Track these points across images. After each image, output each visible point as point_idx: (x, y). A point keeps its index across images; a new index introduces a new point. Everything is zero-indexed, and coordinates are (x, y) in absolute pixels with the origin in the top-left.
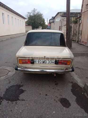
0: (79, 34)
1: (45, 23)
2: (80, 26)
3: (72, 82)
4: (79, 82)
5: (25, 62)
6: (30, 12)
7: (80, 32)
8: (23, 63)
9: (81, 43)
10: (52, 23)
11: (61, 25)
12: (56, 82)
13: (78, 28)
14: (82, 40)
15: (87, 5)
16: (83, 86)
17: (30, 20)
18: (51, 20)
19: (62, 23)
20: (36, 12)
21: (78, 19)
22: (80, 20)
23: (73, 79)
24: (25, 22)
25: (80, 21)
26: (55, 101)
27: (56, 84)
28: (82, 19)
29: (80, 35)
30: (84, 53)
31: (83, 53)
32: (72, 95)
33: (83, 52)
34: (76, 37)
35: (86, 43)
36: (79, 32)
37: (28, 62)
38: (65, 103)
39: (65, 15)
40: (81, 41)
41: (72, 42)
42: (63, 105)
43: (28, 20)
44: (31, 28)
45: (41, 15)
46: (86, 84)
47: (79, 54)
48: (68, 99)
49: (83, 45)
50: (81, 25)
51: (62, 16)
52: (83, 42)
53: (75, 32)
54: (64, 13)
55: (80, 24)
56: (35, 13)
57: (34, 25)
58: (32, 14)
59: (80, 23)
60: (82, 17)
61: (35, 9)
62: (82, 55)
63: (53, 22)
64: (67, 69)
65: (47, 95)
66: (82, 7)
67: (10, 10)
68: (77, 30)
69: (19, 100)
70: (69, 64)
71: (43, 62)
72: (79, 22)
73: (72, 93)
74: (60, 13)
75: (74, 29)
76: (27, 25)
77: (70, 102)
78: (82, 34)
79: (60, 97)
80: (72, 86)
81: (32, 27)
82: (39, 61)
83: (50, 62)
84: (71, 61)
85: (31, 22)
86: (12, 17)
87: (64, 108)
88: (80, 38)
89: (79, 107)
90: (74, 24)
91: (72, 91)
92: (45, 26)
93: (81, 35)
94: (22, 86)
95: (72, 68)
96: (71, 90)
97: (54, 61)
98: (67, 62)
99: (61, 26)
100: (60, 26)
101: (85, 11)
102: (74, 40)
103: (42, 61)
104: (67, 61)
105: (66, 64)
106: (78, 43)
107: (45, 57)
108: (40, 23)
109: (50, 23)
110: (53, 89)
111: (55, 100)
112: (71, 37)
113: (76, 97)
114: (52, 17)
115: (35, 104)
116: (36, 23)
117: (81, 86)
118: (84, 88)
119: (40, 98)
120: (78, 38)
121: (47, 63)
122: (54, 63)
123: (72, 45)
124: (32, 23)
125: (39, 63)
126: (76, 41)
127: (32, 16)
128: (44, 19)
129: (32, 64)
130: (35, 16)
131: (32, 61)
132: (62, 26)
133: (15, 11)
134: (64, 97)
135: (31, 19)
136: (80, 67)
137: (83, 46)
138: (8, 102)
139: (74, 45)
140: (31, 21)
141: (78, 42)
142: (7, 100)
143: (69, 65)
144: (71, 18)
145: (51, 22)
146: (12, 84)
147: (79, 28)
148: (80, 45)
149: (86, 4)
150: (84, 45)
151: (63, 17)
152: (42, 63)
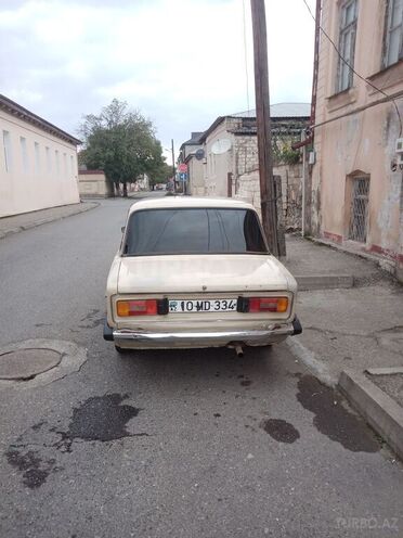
0: (309, 204)
1: (165, 159)
2: (310, 173)
3: (298, 375)
4: (320, 371)
5: (138, 310)
6: (97, 114)
7: (314, 199)
8: (132, 314)
9: (320, 240)
10: (194, 160)
11: (234, 166)
12: (242, 377)
13: (306, 181)
14: (323, 228)
15: (330, 98)
16: (336, 381)
17: (98, 149)
18: (187, 147)
19: (237, 162)
20: (125, 114)
21: (303, 149)
22: (308, 152)
23: (301, 363)
24: (75, 159)
25: (312, 154)
26: (249, 430)
27: (243, 384)
28: (317, 147)
29: (314, 208)
30: (333, 275)
31: (332, 278)
32: (301, 408)
33: (331, 271)
34: (300, 216)
35: (340, 238)
36: (310, 198)
37: (149, 310)
38: (281, 431)
39: (249, 128)
40: (322, 232)
41: (287, 236)
42: (275, 437)
43: (89, 149)
44: (104, 183)
45: (146, 126)
46: (342, 373)
47: (318, 282)
48: (288, 421)
49: (330, 246)
50: (316, 171)
51: (237, 134)
52: (328, 235)
53: (293, 197)
54: (244, 119)
55: (312, 166)
56: (118, 118)
57: (117, 170)
58: (104, 124)
59: (311, 162)
60: (317, 139)
61: (115, 101)
62: (328, 283)
63: (200, 156)
64: (278, 327)
65: (218, 415)
66: (314, 104)
67: (16, 108)
68: (302, 188)
69: (127, 435)
70: (283, 308)
71: (199, 307)
72: (307, 159)
73: (299, 403)
74: (225, 122)
75: (292, 187)
76: (84, 167)
77: (297, 428)
78: (323, 207)
79: (261, 418)
80: (300, 386)
81: (107, 176)
82: (185, 302)
83: (222, 305)
84: (290, 299)
85: (102, 156)
86: (22, 139)
87: (281, 444)
88: (315, 219)
89: (326, 438)
90: (288, 167)
91: (300, 398)
92: (162, 172)
93: (319, 209)
94: (126, 396)
95: (295, 322)
96: (298, 395)
97: (235, 301)
98: (277, 302)
99: (234, 173)
100: (230, 174)
101: (327, 119)
102: (291, 230)
103: (195, 303)
104: (278, 300)
105: (274, 310)
106: (309, 239)
107: (204, 288)
108: (141, 161)
109: (185, 160)
110: (237, 396)
111: (247, 426)
112: (281, 217)
113: (313, 415)
114: (194, 135)
115: (185, 442)
116: (124, 161)
117: (329, 384)
118: (338, 386)
119: (199, 426)
120: (308, 220)
121: (212, 309)
122: (235, 309)
123: (285, 248)
124: (108, 162)
125: (186, 310)
126: (302, 232)
127: (107, 131)
128: (158, 143)
129: (162, 316)
130: (118, 131)
131: (161, 306)
132: (237, 172)
133: (32, 114)
134: (275, 416)
135: (102, 144)
136: (322, 326)
137: (328, 251)
138: (93, 444)
139: (293, 246)
140: (104, 152)
141: (308, 236)
142: (87, 437)
143: (285, 311)
144: (275, 140)
145: (190, 157)
146: (88, 391)
147: (308, 182)
148: (318, 247)
149: (329, 96)
150: (334, 245)
151: (239, 137)
152: (195, 309)
